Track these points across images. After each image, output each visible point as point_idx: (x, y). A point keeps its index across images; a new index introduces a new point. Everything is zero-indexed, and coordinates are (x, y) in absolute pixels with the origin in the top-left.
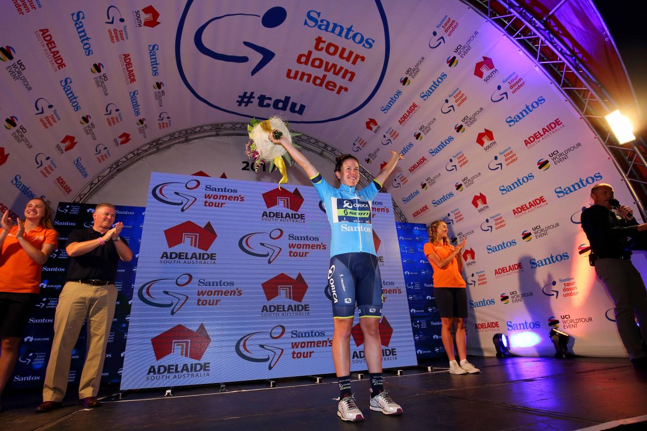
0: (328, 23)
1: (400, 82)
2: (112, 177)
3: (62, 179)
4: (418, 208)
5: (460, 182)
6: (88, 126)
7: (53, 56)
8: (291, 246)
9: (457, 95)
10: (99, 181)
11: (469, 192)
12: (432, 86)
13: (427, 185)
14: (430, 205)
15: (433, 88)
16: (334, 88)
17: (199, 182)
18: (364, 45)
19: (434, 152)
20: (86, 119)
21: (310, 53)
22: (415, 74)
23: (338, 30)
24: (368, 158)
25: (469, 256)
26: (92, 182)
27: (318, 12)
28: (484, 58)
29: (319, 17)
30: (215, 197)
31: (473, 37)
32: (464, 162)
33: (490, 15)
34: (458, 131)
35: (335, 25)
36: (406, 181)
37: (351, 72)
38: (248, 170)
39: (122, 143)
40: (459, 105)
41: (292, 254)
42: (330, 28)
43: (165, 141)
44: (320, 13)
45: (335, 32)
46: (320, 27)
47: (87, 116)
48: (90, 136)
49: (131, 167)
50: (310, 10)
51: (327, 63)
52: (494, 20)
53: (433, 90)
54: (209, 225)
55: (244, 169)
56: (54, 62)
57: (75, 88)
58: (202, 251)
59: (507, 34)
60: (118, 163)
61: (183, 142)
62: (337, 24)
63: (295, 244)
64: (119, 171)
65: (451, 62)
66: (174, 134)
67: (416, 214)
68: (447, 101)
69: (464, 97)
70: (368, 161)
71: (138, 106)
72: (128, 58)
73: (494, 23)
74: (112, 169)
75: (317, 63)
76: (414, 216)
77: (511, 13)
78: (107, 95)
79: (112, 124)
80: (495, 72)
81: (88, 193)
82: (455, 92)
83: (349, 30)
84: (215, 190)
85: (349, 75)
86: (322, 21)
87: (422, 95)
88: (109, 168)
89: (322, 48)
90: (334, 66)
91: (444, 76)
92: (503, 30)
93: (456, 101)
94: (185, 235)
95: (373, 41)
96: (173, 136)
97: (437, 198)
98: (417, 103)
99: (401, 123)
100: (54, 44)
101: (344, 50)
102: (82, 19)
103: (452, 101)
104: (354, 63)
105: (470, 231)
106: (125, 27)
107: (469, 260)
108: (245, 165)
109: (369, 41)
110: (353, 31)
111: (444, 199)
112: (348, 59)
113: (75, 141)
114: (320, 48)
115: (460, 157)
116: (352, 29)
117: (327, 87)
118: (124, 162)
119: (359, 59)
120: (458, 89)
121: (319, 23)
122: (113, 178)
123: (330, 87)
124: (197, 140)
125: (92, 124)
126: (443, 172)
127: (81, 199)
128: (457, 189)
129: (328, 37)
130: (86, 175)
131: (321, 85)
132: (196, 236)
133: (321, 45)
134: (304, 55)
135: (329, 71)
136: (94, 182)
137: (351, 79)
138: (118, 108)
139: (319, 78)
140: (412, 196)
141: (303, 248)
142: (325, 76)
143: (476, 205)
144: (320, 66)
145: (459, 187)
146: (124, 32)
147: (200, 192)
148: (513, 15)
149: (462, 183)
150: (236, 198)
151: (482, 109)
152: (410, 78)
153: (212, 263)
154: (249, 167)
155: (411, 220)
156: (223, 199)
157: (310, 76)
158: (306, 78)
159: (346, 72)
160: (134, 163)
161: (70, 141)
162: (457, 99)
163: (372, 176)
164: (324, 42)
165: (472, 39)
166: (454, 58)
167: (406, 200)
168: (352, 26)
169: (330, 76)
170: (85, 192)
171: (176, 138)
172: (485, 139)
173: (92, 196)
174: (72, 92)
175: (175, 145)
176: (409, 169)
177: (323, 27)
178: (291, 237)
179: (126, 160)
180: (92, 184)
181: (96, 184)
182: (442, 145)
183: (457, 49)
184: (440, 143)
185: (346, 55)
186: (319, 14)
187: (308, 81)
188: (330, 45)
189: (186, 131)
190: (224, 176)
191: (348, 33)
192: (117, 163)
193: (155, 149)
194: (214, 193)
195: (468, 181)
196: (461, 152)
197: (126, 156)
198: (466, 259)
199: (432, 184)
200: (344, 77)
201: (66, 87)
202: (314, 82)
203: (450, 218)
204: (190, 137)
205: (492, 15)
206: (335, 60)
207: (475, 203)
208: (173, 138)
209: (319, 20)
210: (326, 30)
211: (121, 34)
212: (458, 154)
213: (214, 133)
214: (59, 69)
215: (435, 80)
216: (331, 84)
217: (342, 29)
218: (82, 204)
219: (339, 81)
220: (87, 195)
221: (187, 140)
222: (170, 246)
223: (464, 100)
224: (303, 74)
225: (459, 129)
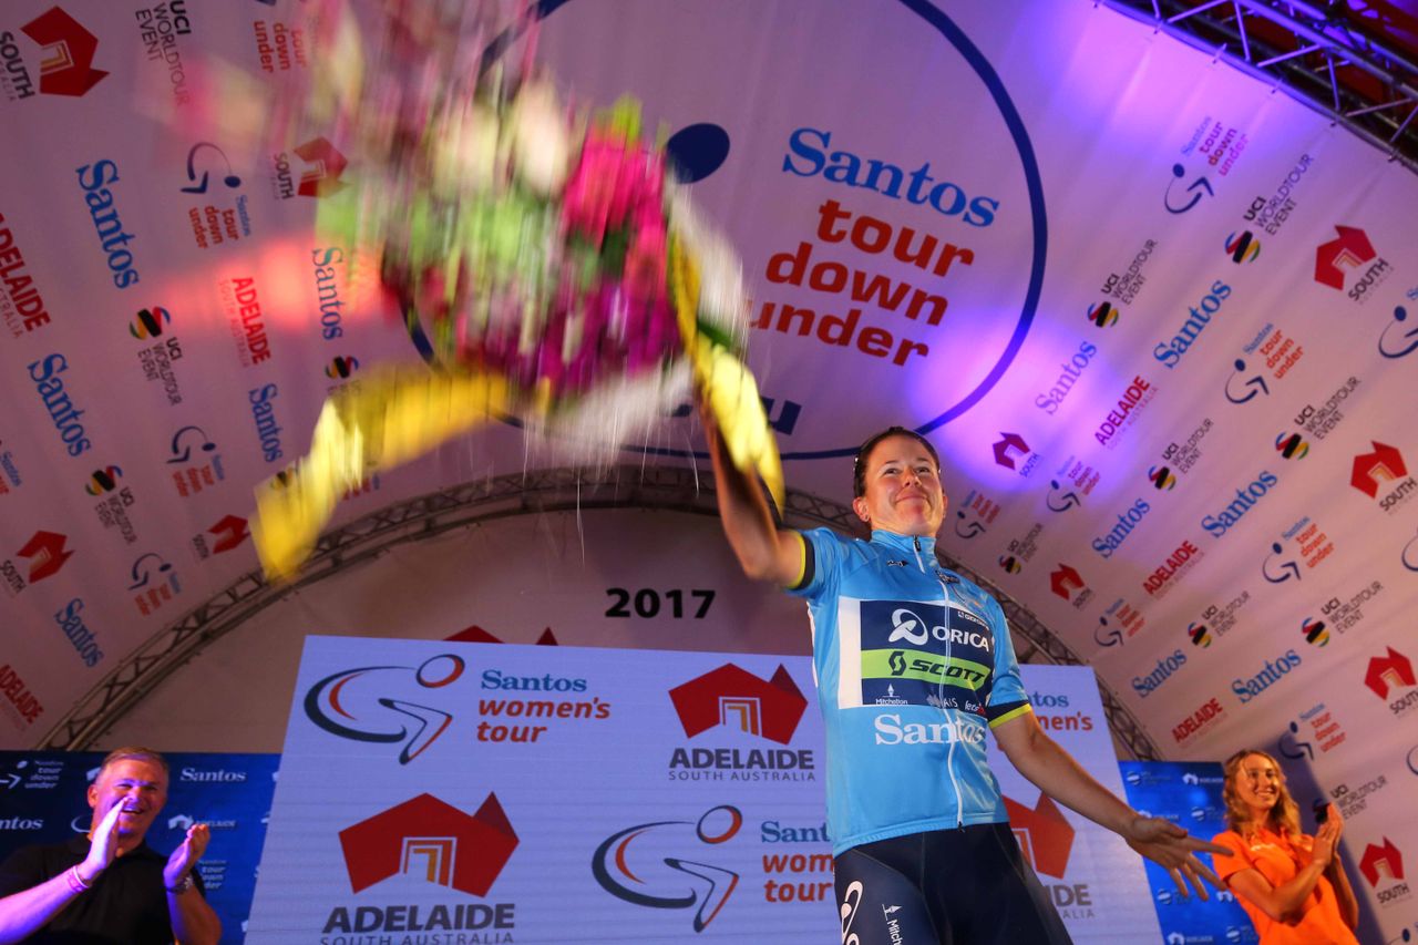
0: (855, 163)
1: (1087, 319)
2: (183, 660)
3: (13, 674)
4: (1190, 709)
5: (1317, 617)
6: (113, 501)
7: (12, 293)
8: (772, 864)
9: (1270, 346)
10: (138, 674)
11: (1352, 649)
12: (1189, 322)
13: (1210, 631)
14: (1227, 699)
15: (1191, 329)
16: (883, 348)
17: (460, 664)
18: (967, 218)
19: (1219, 525)
20: (105, 479)
21: (805, 249)
22: (1132, 293)
23: (885, 179)
24: (1007, 555)
25: (1382, 868)
26: (115, 679)
27: (824, 132)
28: (1340, 229)
29: (826, 146)
30: (515, 708)
31: (1297, 171)
32: (1320, 552)
33: (1342, 108)
34: (1287, 454)
35: (877, 168)
36: (1140, 624)
37: (934, 299)
38: (627, 614)
39: (220, 548)
40: (1280, 375)
41: (775, 894)
42: (862, 176)
43: (358, 538)
44: (828, 135)
45: (877, 186)
46: (830, 174)
47: (111, 469)
48: (116, 530)
49: (249, 624)
50: (800, 127)
51: (860, 277)
52: (1358, 119)
53: (1193, 336)
54: (492, 805)
55: (614, 612)
56: (13, 308)
57: (75, 384)
58: (468, 899)
59: (1400, 156)
60: (205, 612)
61: (418, 536)
62: (881, 163)
63: (786, 858)
64: (207, 638)
65: (1240, 248)
66: (390, 511)
67: (1184, 730)
68: (1240, 365)
69: (1292, 350)
70: (1009, 565)
71: (276, 431)
72: (250, 288)
73: (1355, 127)
74: (184, 633)
75: (829, 277)
76: (1178, 736)
77: (1404, 95)
78: (176, 400)
79: (190, 489)
80: (1380, 267)
81: (98, 713)
82: (1261, 336)
83: (919, 177)
84: (515, 686)
85: (927, 308)
86: (836, 157)
87: (1161, 352)
88: (174, 629)
89: (841, 235)
90: (882, 282)
91: (1220, 292)
92: (1386, 145)
93: (1271, 363)
94: (410, 843)
95: (995, 205)
96: (385, 519)
97: (1248, 674)
98: (1145, 378)
99: (1102, 441)
100: (18, 256)
101: (907, 235)
102: (110, 181)
103: (1256, 365)
104: (941, 269)
105: (1374, 777)
106: (242, 200)
107: (1386, 881)
108: (616, 599)
109: (982, 204)
110: (931, 179)
111: (1271, 674)
112: (922, 261)
113: (65, 550)
114: (834, 232)
115: (1305, 536)
116: (929, 174)
117: (863, 346)
118: (225, 608)
119: (957, 260)
120: (1269, 327)
121: (829, 163)
122: (187, 661)
123: (872, 346)
124: (461, 529)
125: (126, 495)
126: (1258, 586)
127: (73, 738)
128: (1311, 639)
129: (857, 202)
130: (94, 657)
131: (844, 340)
132: (447, 846)
133: (839, 225)
134: (787, 257)
135: (866, 298)
136: (120, 680)
137: (935, 319)
138: (211, 441)
139: (838, 322)
140: (1163, 672)
141: (812, 869)
142: (854, 315)
143: (1382, 691)
144: (837, 287)
145: (1314, 632)
146: (236, 216)
147: (465, 697)
148: (1409, 100)
149: (1324, 618)
150: (584, 710)
151: (1353, 382)
152: (1115, 304)
153: (501, 938)
154: (630, 607)
155: (1170, 751)
156: (539, 714)
157: (808, 316)
158: (796, 322)
159: (920, 298)
160: (257, 608)
161: (50, 550)
162: (1270, 356)
163: (1026, 612)
164: (847, 215)
165: (1294, 177)
166: (1247, 237)
167: (1145, 687)
168: (926, 167)
169: (872, 314)
170: (90, 711)
171: (393, 524)
172: (1379, 474)
173: (112, 727)
174: (64, 398)
175: (395, 548)
176: (1145, 585)
177: (841, 174)
178: (770, 831)
179: (230, 601)
180: (111, 686)
181: (126, 684)
182: (1244, 502)
183: (1253, 210)
184: (1236, 497)
185: (914, 249)
186: (825, 138)
187: (804, 330)
188: (863, 224)
189: (429, 502)
190: (548, 639)
191: (917, 185)
192: (201, 615)
193: (327, 563)
194: (510, 696)
195: (1344, 612)
196: (1306, 520)
197: (233, 588)
198: (1374, 879)
199: (1225, 627)
200: (913, 313)
201: (48, 381)
202: (823, 334)
203: (1300, 737)
204: (442, 520)
205: (1347, 105)
206: (883, 264)
207: (1375, 681)
208: (385, 524)
209: (827, 153)
210: (851, 180)
211: (230, 222)
212: (1298, 526)
213: (515, 503)
214: (30, 328)
215: (1196, 305)
216: (875, 336)
217: (897, 175)
218: (73, 752)
219: (898, 325)
220: (95, 722)
221: (431, 530)
222: (358, 886)
223: (1295, 357)
224: (788, 312)
225: (1290, 447)
